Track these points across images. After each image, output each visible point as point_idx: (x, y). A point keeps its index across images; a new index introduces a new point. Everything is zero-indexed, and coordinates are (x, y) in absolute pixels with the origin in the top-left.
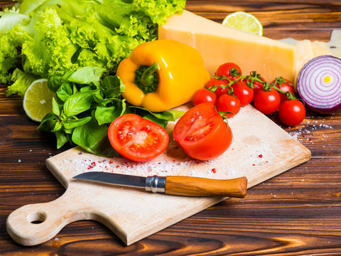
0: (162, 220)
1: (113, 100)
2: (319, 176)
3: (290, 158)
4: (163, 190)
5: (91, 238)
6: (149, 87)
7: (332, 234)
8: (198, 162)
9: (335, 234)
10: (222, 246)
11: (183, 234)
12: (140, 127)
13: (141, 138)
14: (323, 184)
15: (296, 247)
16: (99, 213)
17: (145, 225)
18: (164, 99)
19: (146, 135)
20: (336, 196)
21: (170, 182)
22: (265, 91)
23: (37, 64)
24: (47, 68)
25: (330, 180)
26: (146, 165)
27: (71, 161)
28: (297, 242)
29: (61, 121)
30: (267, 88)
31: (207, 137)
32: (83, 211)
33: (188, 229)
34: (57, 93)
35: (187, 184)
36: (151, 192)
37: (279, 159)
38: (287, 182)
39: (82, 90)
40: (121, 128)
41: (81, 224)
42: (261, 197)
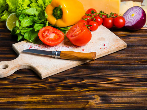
0: (58, 68)
1: (43, 21)
2: (130, 54)
3: (117, 46)
4: (59, 57)
5: (27, 76)
6: (59, 17)
7: (132, 77)
8: (77, 46)
9: (134, 77)
10: (83, 80)
11: (67, 75)
12: (52, 32)
13: (52, 36)
14: (131, 57)
15: (115, 82)
16: (31, 66)
17: (50, 70)
18: (64, 21)
19: (55, 35)
20: (136, 62)
21: (62, 53)
22: (108, 18)
23: (12, 7)
24: (16, 9)
25: (134, 56)
26: (54, 47)
27: (22, 45)
28: (116, 80)
29: (19, 29)
30: (108, 17)
31: (79, 35)
32: (24, 65)
33: (69, 73)
34: (19, 18)
35: (69, 54)
36: (54, 58)
37: (112, 46)
38: (116, 56)
39: (30, 17)
40: (44, 32)
41: (23, 70)
42: (104, 62)
